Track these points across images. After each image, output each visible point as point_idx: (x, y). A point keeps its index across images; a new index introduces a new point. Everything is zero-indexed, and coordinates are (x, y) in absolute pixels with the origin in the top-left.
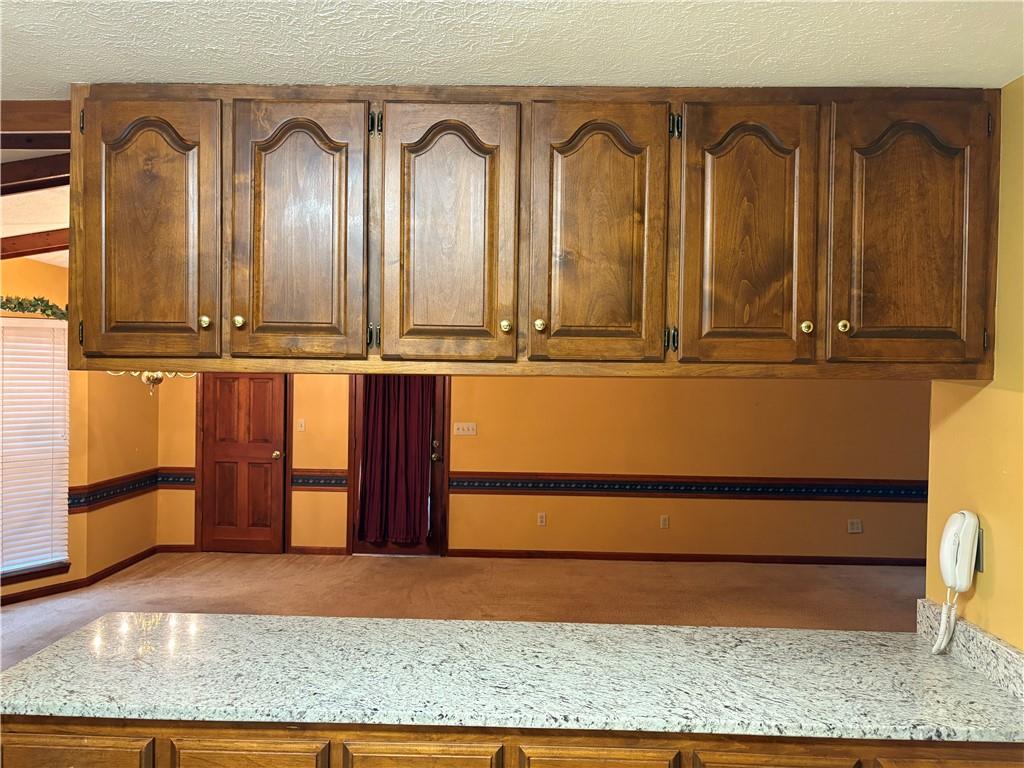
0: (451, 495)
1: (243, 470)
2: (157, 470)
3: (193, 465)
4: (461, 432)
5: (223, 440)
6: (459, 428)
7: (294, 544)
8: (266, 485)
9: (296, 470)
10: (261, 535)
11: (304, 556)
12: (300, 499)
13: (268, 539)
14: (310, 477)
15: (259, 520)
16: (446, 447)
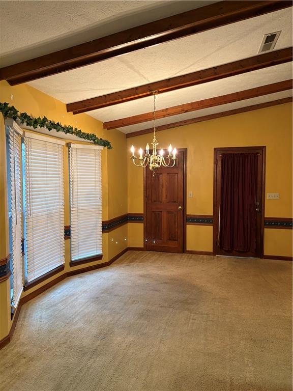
0: (265, 229)
1: (164, 215)
2: (128, 214)
3: (143, 213)
4: (271, 198)
5: (155, 201)
6: (269, 196)
7: (188, 249)
8: (175, 222)
9: (188, 215)
10: (173, 244)
11: (194, 255)
12: (191, 229)
13: (176, 246)
14: (194, 219)
15: (172, 238)
16: (263, 205)
